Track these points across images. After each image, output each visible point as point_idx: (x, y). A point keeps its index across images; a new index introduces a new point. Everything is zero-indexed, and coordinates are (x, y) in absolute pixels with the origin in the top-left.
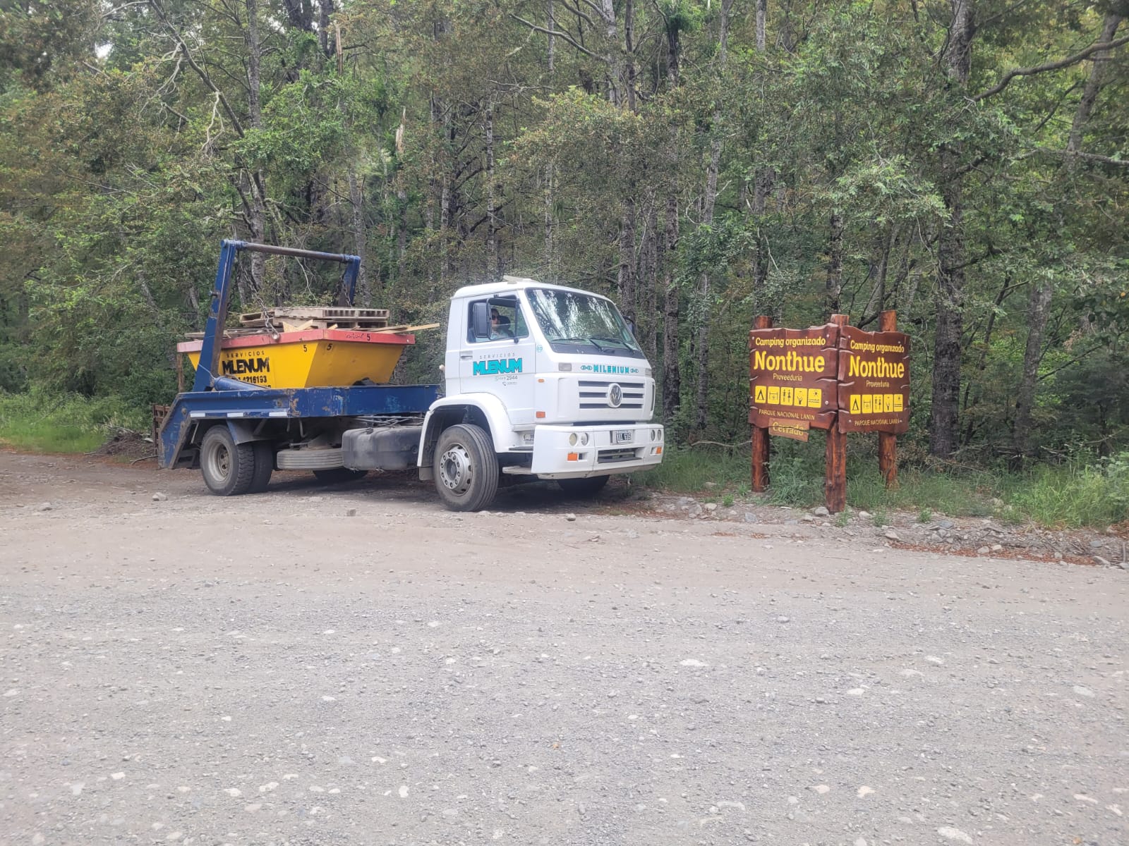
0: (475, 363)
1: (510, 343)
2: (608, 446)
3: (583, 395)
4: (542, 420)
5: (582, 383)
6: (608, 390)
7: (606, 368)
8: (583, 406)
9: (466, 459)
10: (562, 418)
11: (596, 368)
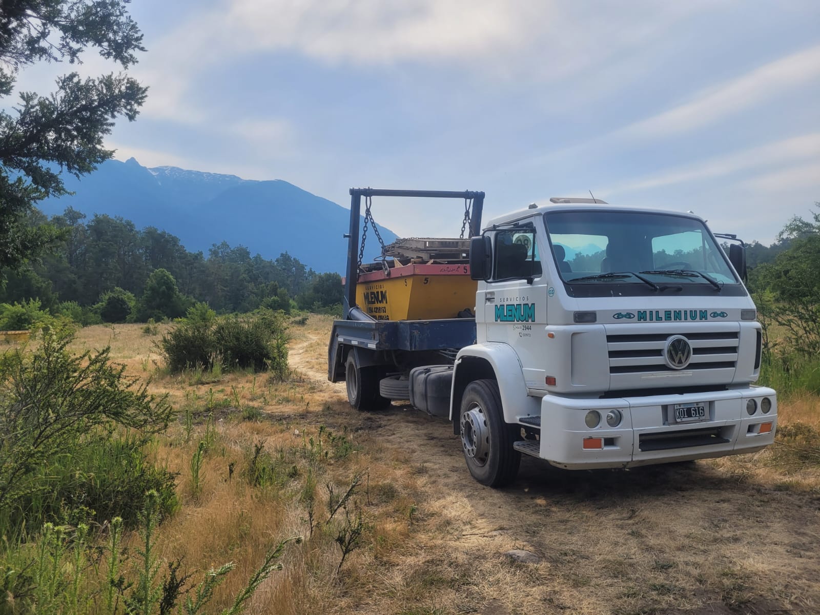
0: (496, 306)
1: (521, 284)
2: (657, 426)
3: (613, 354)
4: (552, 388)
5: (611, 338)
6: (665, 345)
7: (662, 315)
8: (614, 370)
9: (481, 414)
10: (578, 387)
11: (642, 316)
